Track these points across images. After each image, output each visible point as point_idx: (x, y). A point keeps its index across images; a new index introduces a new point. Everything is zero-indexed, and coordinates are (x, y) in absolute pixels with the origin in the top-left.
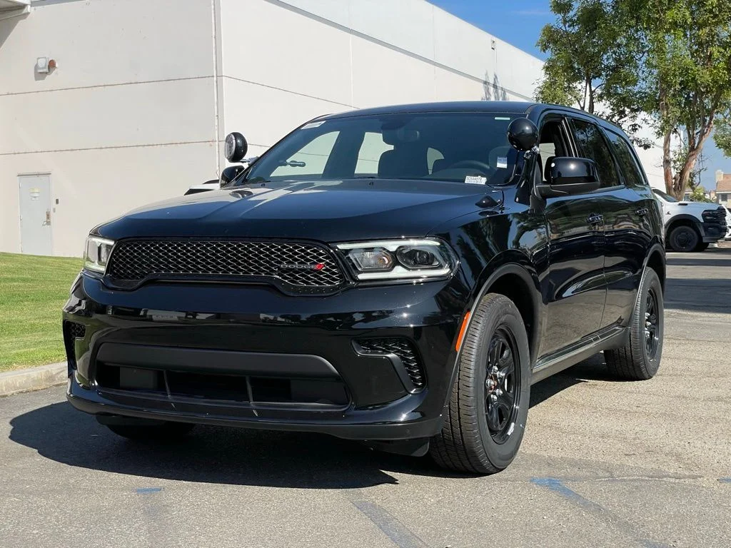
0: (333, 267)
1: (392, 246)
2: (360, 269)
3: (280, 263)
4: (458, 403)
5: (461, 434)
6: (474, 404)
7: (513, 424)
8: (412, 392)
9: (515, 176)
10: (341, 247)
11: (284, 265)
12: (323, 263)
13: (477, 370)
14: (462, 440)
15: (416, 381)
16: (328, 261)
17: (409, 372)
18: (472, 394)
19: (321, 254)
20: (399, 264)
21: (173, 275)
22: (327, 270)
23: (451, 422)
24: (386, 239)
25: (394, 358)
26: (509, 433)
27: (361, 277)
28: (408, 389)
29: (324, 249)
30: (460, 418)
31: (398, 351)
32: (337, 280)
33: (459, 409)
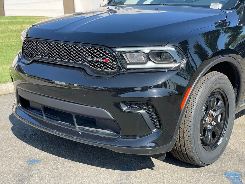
0: (114, 61)
1: (147, 50)
2: (128, 62)
3: (88, 57)
4: (184, 134)
5: (185, 149)
6: (192, 136)
7: (221, 139)
8: (154, 131)
9: (238, 3)
10: (118, 50)
11: (90, 59)
12: (109, 59)
13: (195, 118)
14: (186, 152)
15: (156, 125)
16: (111, 57)
17: (153, 121)
18: (192, 131)
19: (107, 54)
20: (150, 60)
21: (44, 58)
22: (110, 62)
23: (180, 143)
24: (143, 46)
25: (143, 113)
26: (218, 144)
27: (128, 67)
28: (151, 129)
29: (109, 51)
30: (184, 142)
31: (146, 109)
32: (116, 68)
33: (184, 137)
